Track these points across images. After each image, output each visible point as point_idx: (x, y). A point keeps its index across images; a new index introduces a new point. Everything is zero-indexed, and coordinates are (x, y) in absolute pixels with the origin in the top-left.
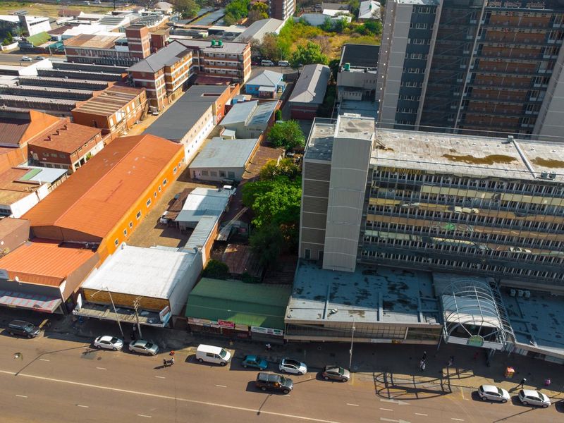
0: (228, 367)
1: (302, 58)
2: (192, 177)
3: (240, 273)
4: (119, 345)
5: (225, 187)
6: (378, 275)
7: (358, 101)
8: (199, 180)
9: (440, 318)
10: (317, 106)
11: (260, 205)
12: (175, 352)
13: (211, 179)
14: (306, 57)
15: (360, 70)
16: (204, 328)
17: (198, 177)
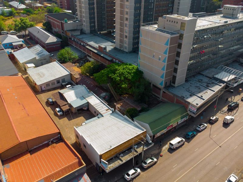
0: (186, 143)
1: (22, 25)
2: (40, 90)
3: (140, 109)
4: (139, 170)
5: (67, 86)
6: (190, 81)
7: (79, 35)
8: (45, 91)
9: (223, 82)
10: (60, 42)
11: (120, 77)
12: (161, 154)
13: (52, 88)
14: (25, 24)
15: (72, 22)
16: (162, 135)
17: (44, 89)
